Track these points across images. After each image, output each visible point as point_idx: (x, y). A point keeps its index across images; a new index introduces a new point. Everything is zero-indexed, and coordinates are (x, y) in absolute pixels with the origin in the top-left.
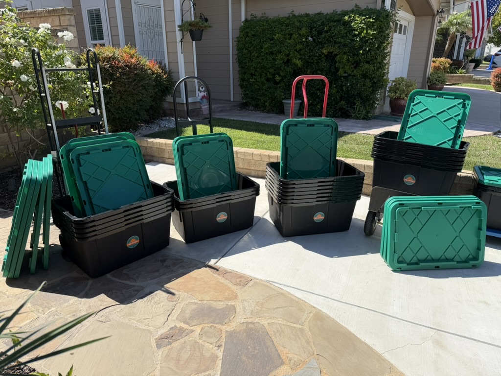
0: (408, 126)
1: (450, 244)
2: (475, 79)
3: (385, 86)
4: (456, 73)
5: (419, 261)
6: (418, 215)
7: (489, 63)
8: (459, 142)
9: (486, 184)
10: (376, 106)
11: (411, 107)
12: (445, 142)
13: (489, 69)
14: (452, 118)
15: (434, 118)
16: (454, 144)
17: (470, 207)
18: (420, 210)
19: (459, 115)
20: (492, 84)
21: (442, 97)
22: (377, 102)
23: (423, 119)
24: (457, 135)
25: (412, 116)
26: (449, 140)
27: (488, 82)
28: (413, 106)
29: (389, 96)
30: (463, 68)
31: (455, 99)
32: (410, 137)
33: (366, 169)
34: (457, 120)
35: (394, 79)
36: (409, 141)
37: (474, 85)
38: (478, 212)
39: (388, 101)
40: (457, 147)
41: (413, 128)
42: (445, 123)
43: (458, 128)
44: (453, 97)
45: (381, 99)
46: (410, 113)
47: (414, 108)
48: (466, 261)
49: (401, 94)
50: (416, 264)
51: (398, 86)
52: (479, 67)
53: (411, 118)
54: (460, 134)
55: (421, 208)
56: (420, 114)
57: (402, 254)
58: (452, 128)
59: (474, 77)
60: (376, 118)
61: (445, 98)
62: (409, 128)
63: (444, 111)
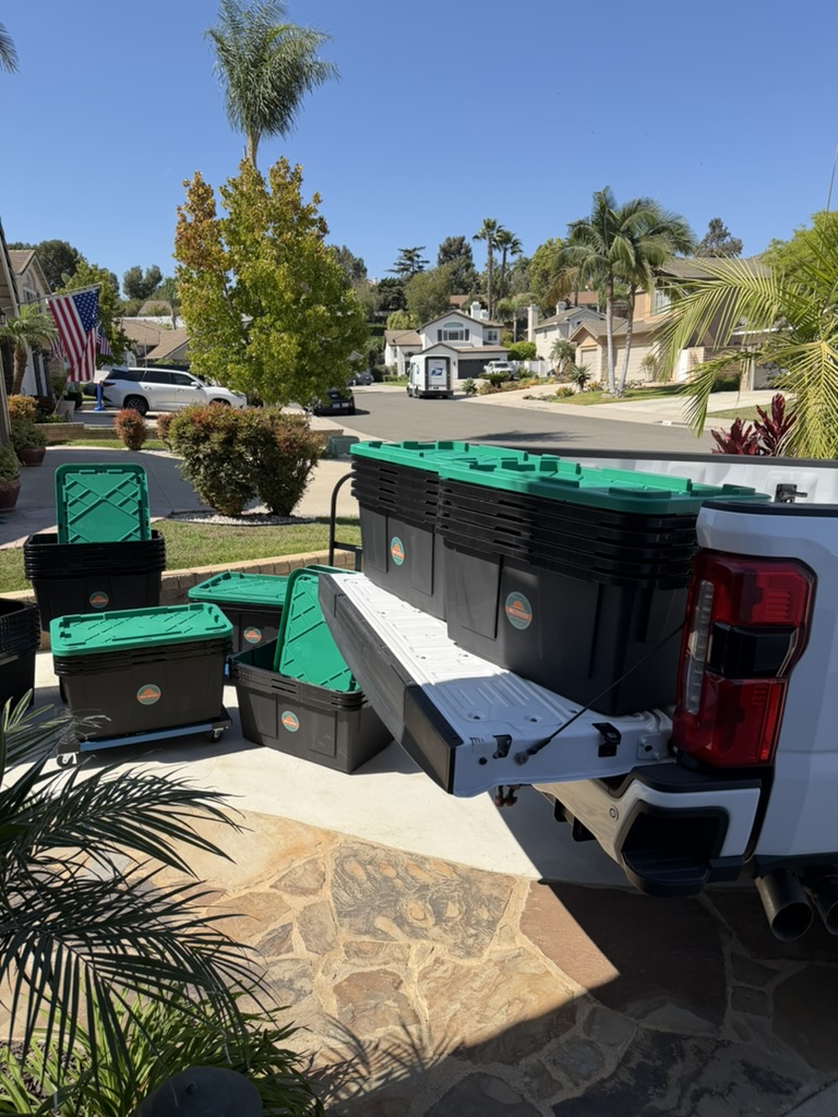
0: (69, 521)
2: (88, 430)
4: (52, 421)
7: (96, 398)
8: (149, 532)
11: (64, 491)
12: (132, 534)
13: (100, 410)
14: (128, 500)
15: (104, 503)
16: (143, 534)
19: (136, 494)
20: (121, 437)
23: (87, 508)
24: (144, 523)
25: (71, 505)
26: (135, 531)
27: (112, 435)
31: (123, 472)
32: (78, 536)
34: (137, 502)
37: (91, 441)
40: (149, 538)
42: (121, 508)
43: (141, 512)
46: (64, 500)
47: (69, 491)
52: (83, 407)
53: (69, 509)
54: (146, 520)
56: (82, 500)
58: (134, 514)
59: (86, 426)
62: (71, 523)
63: (115, 491)
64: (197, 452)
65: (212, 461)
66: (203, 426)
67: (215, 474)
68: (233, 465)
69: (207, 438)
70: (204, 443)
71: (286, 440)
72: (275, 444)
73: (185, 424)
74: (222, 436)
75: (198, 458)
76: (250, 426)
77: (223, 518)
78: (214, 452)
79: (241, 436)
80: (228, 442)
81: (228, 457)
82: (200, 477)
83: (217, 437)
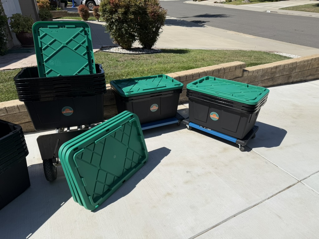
0: (44, 60)
1: (125, 157)
2: (69, 13)
3: (6, 23)
4: (56, 10)
5: (111, 186)
6: (94, 150)
7: (72, 3)
8: (94, 66)
9: (127, 96)
10: (5, 41)
11: (39, 40)
12: (83, 69)
13: (73, 7)
14: (80, 46)
15: (65, 48)
16: (91, 69)
17: (129, 122)
18: (94, 144)
19: (85, 42)
20: (80, 16)
21: (65, 27)
22: (5, 38)
23: (55, 51)
24: (90, 61)
25: (44, 49)
26: (86, 66)
27: (77, 15)
28: (41, 38)
29: (13, 31)
30: (59, 7)
31: (76, 27)
32: (51, 71)
33: (20, 109)
34: (86, 47)
35: (12, 16)
36: (52, 75)
37: (70, 17)
38: (134, 123)
39: (14, 35)
40: (95, 72)
41: (50, 61)
42: (76, 51)
43: (89, 54)
44: (74, 26)
45: (7, 35)
46: (40, 46)
47: (42, 40)
48: (139, 163)
49: (23, 29)
50: (109, 190)
51: (17, 21)
52: (67, 6)
53: (44, 52)
54: (92, 59)
55: (94, 143)
56: (51, 46)
57: (94, 192)
58: (84, 55)
59: (68, 12)
60: (10, 52)
61: (67, 28)
62: (46, 61)
63: (71, 40)
64: (112, 18)
65: (119, 22)
66: (114, 5)
67: (120, 29)
68: (128, 25)
69: (116, 11)
70: (115, 14)
71: (152, 12)
72: (147, 14)
73: (106, 5)
74: (123, 10)
75: (112, 21)
76: (135, 5)
77: (124, 50)
78: (119, 18)
79: (132, 10)
80: (125, 13)
81: (126, 20)
82: (113, 31)
83: (121, 11)
